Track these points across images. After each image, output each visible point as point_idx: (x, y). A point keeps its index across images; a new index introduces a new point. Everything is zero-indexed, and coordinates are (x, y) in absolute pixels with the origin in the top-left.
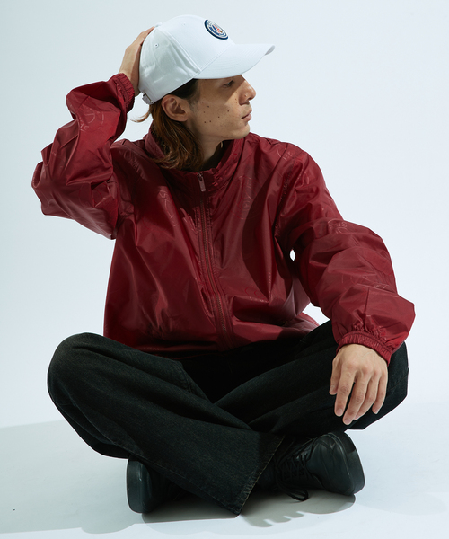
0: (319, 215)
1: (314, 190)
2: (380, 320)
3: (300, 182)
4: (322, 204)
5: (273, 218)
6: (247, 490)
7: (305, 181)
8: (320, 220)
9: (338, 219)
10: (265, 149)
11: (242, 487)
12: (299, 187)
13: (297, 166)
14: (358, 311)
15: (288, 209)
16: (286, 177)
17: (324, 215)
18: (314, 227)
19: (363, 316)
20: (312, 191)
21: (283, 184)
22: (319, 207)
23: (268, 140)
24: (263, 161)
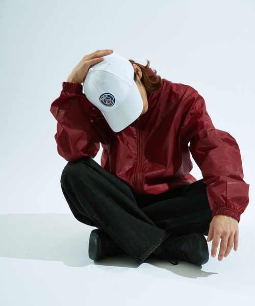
0: (203, 127)
2: (235, 199)
3: (193, 109)
4: (204, 121)
5: (177, 129)
6: (148, 254)
7: (195, 108)
8: (203, 129)
9: (213, 129)
10: (174, 90)
11: (146, 251)
12: (192, 111)
13: (192, 100)
14: (223, 196)
15: (186, 124)
16: (185, 106)
17: (205, 127)
18: (200, 133)
19: (225, 199)
20: (199, 113)
21: (184, 110)
22: (203, 123)
23: (176, 84)
24: (173, 97)
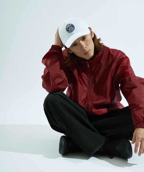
0: (128, 75)
1: (127, 67)
4: (129, 71)
5: (113, 75)
6: (95, 151)
7: (124, 63)
8: (128, 76)
9: (135, 76)
10: (111, 52)
12: (122, 65)
13: (122, 59)
14: (141, 116)
15: (118, 73)
16: (118, 62)
17: (130, 75)
18: (127, 78)
19: (143, 118)
20: (126, 67)
21: (117, 64)
22: (128, 72)
23: (112, 49)
24: (110, 56)
